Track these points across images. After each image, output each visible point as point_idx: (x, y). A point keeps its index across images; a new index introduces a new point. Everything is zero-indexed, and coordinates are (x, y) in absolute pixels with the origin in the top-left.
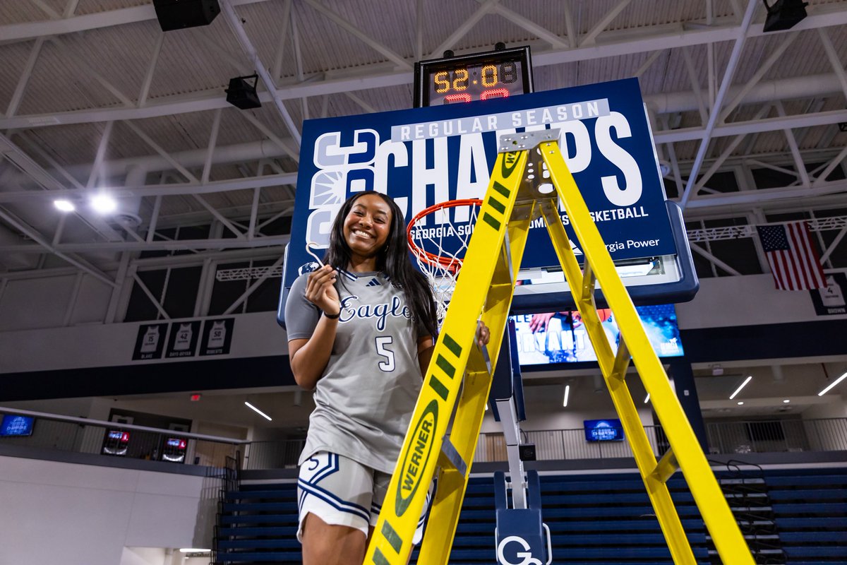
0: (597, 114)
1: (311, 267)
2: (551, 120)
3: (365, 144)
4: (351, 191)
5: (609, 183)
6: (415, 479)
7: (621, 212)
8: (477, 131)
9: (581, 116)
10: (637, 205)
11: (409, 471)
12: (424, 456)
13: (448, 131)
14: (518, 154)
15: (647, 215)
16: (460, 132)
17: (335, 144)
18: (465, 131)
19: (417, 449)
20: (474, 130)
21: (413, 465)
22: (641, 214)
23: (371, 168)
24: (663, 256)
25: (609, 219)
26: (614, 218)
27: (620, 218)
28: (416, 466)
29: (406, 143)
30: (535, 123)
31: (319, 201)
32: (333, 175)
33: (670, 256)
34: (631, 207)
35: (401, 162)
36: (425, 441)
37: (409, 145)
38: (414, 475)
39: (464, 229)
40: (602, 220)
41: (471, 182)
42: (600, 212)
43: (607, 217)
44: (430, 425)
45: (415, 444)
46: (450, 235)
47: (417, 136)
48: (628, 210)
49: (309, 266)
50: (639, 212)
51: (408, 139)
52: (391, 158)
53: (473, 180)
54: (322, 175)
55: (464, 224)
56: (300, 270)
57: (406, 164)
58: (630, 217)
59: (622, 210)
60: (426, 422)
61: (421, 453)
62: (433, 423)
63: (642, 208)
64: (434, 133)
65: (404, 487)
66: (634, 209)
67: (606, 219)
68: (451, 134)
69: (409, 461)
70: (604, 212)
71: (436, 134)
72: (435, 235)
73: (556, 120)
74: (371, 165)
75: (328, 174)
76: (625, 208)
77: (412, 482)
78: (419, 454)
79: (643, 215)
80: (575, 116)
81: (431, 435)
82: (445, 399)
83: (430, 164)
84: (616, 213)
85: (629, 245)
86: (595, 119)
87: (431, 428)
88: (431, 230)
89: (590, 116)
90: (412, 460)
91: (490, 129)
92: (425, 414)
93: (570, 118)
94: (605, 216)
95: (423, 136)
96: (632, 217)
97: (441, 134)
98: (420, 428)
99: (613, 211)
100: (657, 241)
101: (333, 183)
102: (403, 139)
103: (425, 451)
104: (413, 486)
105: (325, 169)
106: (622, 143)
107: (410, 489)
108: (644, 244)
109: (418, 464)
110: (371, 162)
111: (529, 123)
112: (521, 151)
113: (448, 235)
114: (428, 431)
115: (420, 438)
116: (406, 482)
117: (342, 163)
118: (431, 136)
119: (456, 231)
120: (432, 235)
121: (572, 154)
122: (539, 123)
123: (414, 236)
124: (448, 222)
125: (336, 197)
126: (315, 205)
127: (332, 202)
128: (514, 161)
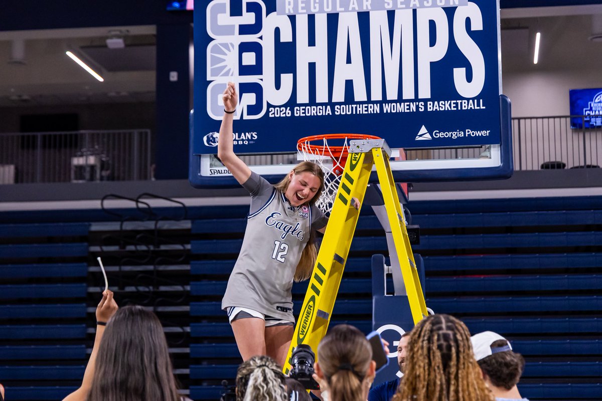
0: (457, 3)
1: (214, 136)
2: (418, 5)
3: (252, 15)
4: (243, 64)
5: (459, 73)
6: (305, 331)
7: (465, 103)
8: (354, 10)
9: (443, 4)
10: (478, 98)
11: (303, 327)
12: (309, 321)
13: (328, 7)
14: (359, 154)
15: (484, 108)
16: (338, 9)
17: (225, 12)
18: (343, 9)
19: (306, 317)
20: (350, 9)
21: (304, 324)
22: (480, 107)
23: (259, 41)
24: (492, 145)
25: (455, 109)
26: (459, 109)
27: (464, 108)
29: (289, 16)
30: (404, 6)
31: (216, 72)
32: (226, 46)
33: (496, 145)
34: (473, 99)
35: (286, 37)
36: (309, 314)
37: (293, 18)
38: (305, 328)
39: (340, 109)
40: (450, 109)
41: (347, 63)
42: (449, 102)
43: (454, 107)
44: (312, 307)
45: (305, 315)
46: (329, 114)
47: (300, 11)
48: (471, 101)
49: (212, 136)
50: (478, 105)
51: (292, 13)
52: (277, 31)
53: (349, 61)
54: (216, 46)
55: (340, 104)
56: (205, 139)
57: (291, 40)
58: (471, 108)
59: (466, 101)
60: (310, 305)
61: (308, 319)
63: (481, 100)
64: (315, 8)
65: (301, 334)
66: (476, 101)
67: (453, 109)
68: (330, 10)
69: (302, 323)
70: (452, 102)
71: (317, 10)
72: (317, 113)
73: (422, 6)
74: (259, 38)
75: (222, 44)
76: (468, 99)
77: (304, 331)
79: (482, 107)
80: (439, 3)
81: (312, 311)
82: (318, 296)
83: (312, 42)
84: (461, 103)
85: (467, 133)
86: (455, 8)
87: (312, 308)
88: (313, 107)
89: (451, 4)
90: (304, 322)
91: (364, 9)
92: (309, 302)
93: (434, 5)
94: (453, 105)
95: (305, 11)
96: (473, 108)
97: (321, 11)
98: (307, 308)
99: (459, 102)
100: (488, 132)
101: (226, 55)
102: (287, 12)
103: (310, 318)
104: (305, 333)
105: (218, 40)
106: (473, 35)
107: (303, 334)
108: (479, 134)
109: (306, 324)
110: (259, 35)
111: (399, 6)
112: (361, 153)
113: (327, 114)
114: (311, 310)
115: (307, 313)
116: (301, 331)
117: (233, 34)
118: (313, 11)
119: (333, 110)
120: (314, 113)
121: (433, 42)
122: (408, 7)
123: (299, 112)
124: (327, 101)
125: (230, 70)
126: (212, 75)
127: (227, 74)
128: (357, 159)
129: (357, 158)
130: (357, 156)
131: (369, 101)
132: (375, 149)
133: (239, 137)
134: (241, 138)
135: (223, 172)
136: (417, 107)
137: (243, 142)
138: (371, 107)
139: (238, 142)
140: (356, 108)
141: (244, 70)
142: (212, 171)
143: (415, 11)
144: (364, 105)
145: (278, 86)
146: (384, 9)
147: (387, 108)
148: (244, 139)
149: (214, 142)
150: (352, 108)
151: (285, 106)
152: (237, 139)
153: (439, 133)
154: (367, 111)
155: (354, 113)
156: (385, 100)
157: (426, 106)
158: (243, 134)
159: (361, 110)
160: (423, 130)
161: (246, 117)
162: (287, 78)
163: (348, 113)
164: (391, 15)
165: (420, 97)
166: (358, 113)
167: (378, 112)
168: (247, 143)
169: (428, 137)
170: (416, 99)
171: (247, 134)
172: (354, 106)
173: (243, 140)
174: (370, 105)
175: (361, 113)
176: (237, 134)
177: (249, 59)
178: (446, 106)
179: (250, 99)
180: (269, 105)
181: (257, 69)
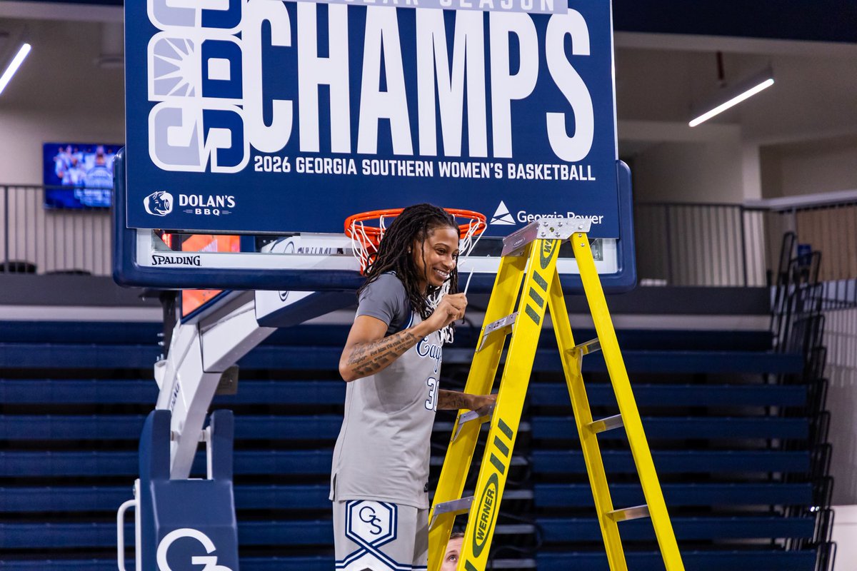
0: (551, 9)
1: (162, 198)
2: (492, 6)
5: (555, 121)
6: (485, 532)
7: (565, 169)
8: (391, 3)
9: (530, 8)
10: (584, 163)
11: (480, 526)
12: (490, 516)
14: (554, 241)
15: (594, 179)
16: (365, 1)
18: (373, 1)
20: (385, 2)
21: (483, 522)
22: (587, 177)
23: (236, 40)
24: (604, 239)
25: (550, 178)
26: (556, 178)
27: (563, 178)
28: (485, 523)
29: (286, 4)
30: (469, 5)
32: (180, 43)
33: (611, 239)
34: (577, 164)
35: (281, 38)
36: (490, 505)
37: (291, 7)
38: (484, 529)
39: (370, 166)
40: (542, 178)
41: (380, 91)
42: (541, 166)
43: (548, 175)
44: (493, 492)
45: (483, 507)
46: (352, 172)
48: (574, 167)
49: (158, 198)
50: (585, 174)
52: (266, 26)
53: (383, 87)
54: (162, 41)
55: (370, 157)
56: (146, 201)
57: (288, 43)
58: (574, 178)
59: (566, 167)
60: (489, 490)
61: (488, 513)
62: (495, 491)
63: (589, 167)
65: (478, 538)
66: (581, 167)
67: (546, 178)
68: (353, 1)
69: (479, 519)
70: (546, 166)
72: (332, 169)
73: (498, 8)
74: (236, 35)
75: (173, 40)
76: (570, 164)
77: (483, 534)
78: (486, 514)
79: (590, 178)
80: (523, 6)
81: (494, 500)
82: (501, 471)
83: (323, 51)
84: (559, 169)
86: (549, 16)
87: (494, 495)
88: (326, 160)
89: (542, 10)
90: (482, 518)
91: (408, 4)
92: (488, 484)
93: (517, 8)
94: (546, 172)
96: (577, 179)
98: (486, 495)
99: (556, 167)
100: (600, 218)
101: (181, 59)
103: (491, 510)
104: (484, 537)
105: (167, 32)
106: (576, 61)
107: (482, 538)
109: (486, 521)
111: (463, 4)
113: (349, 173)
114: (492, 497)
115: (486, 502)
116: (479, 533)
119: (359, 167)
120: (328, 169)
121: (514, 68)
122: (475, 7)
123: (303, 167)
124: (348, 151)
125: (187, 85)
126: (156, 93)
127: (181, 92)
128: (551, 250)
129: (550, 247)
130: (550, 245)
131: (416, 156)
132: (578, 235)
133: (205, 201)
134: (208, 204)
135: (175, 260)
136: (492, 171)
137: (211, 212)
138: (419, 167)
139: (203, 211)
140: (396, 165)
141: (211, 88)
142: (157, 258)
143: (486, 15)
144: (409, 162)
145: (268, 120)
146: (439, 6)
147: (445, 169)
148: (214, 205)
149: (163, 209)
150: (390, 165)
151: (281, 154)
152: (201, 205)
153: (527, 215)
154: (414, 171)
155: (393, 174)
156: (440, 157)
157: (505, 170)
158: (211, 198)
159: (404, 169)
160: (502, 209)
161: (215, 169)
162: (282, 108)
163: (383, 173)
164: (450, 16)
165: (496, 155)
166: (400, 174)
167: (432, 175)
168: (218, 214)
169: (509, 220)
170: (490, 159)
171: (218, 198)
172: (393, 162)
173: (211, 208)
174: (417, 163)
175: (404, 174)
176: (201, 197)
177: (220, 69)
178: (535, 172)
179: (222, 138)
180: (254, 152)
181: (232, 88)
